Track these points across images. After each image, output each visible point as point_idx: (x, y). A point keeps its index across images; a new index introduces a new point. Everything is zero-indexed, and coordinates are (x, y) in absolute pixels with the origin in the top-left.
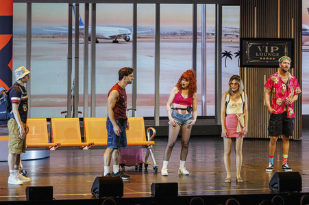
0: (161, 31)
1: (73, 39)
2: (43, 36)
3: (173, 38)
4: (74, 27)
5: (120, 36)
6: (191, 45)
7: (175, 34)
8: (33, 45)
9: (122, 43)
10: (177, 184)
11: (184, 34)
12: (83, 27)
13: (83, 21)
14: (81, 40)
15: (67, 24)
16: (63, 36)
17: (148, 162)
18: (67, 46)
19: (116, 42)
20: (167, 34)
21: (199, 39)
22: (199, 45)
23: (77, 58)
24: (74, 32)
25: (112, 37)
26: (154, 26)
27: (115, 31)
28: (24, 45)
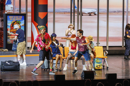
0: (109, 11)
1: (73, 14)
2: (60, 13)
3: (114, 14)
4: (73, 9)
5: (92, 13)
6: (122, 16)
7: (115, 12)
8: (56, 16)
9: (93, 15)
10: (116, 74)
11: (119, 12)
12: (77, 9)
13: (77, 7)
14: (76, 14)
15: (70, 8)
16: (68, 13)
17: (104, 65)
18: (70, 17)
19: (90, 15)
20: (112, 12)
21: (125, 14)
22: (125, 16)
23: (74, 22)
24: (73, 11)
25: (89, 13)
26: (106, 9)
27: (90, 11)
28: (52, 16)
